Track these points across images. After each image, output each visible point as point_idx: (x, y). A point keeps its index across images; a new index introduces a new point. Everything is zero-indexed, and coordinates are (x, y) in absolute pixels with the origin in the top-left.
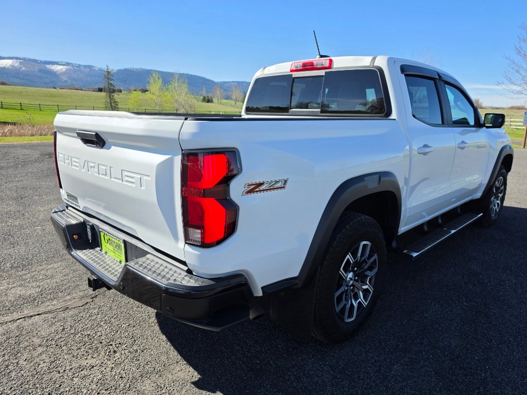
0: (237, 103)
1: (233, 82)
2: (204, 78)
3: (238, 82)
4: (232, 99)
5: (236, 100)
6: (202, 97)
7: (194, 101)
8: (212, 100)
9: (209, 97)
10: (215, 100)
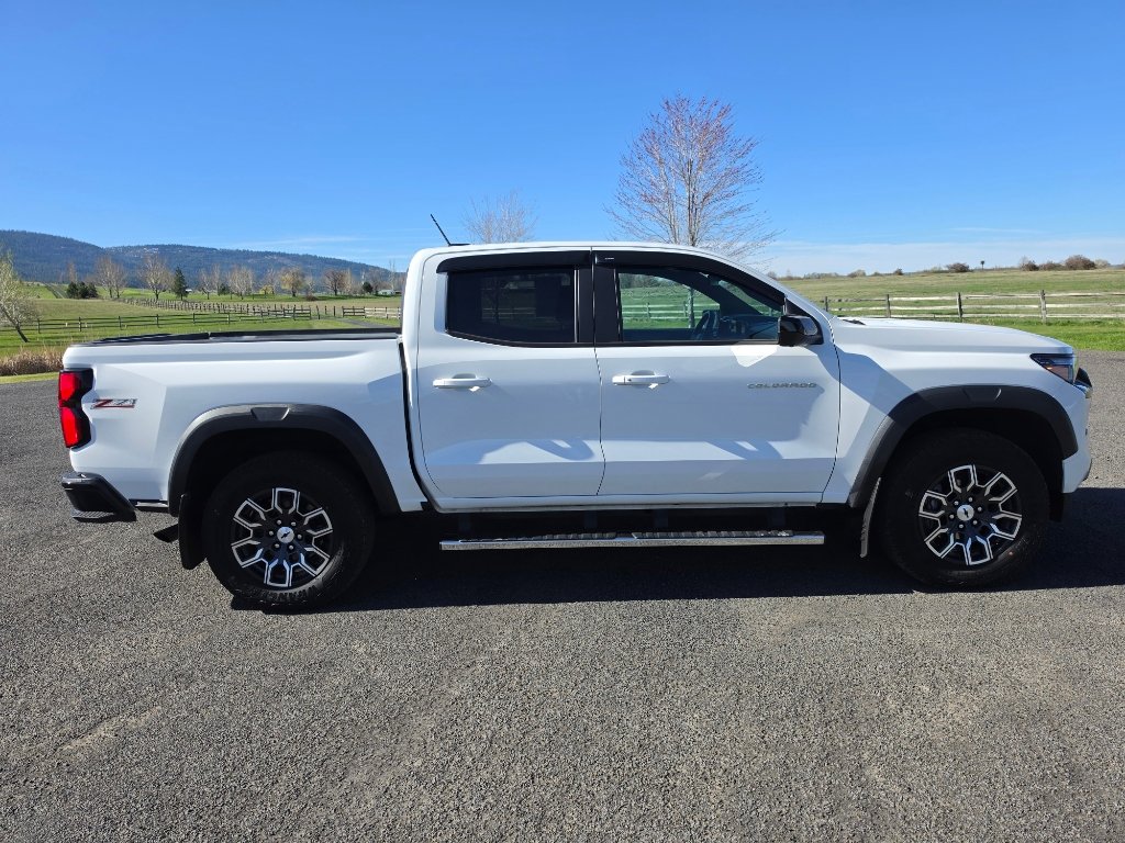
0: (161, 294)
1: (148, 246)
2: (72, 240)
3: (162, 248)
4: (148, 287)
5: (158, 288)
6: (67, 286)
7: (47, 297)
8: (94, 290)
9: (87, 285)
10: (103, 291)
